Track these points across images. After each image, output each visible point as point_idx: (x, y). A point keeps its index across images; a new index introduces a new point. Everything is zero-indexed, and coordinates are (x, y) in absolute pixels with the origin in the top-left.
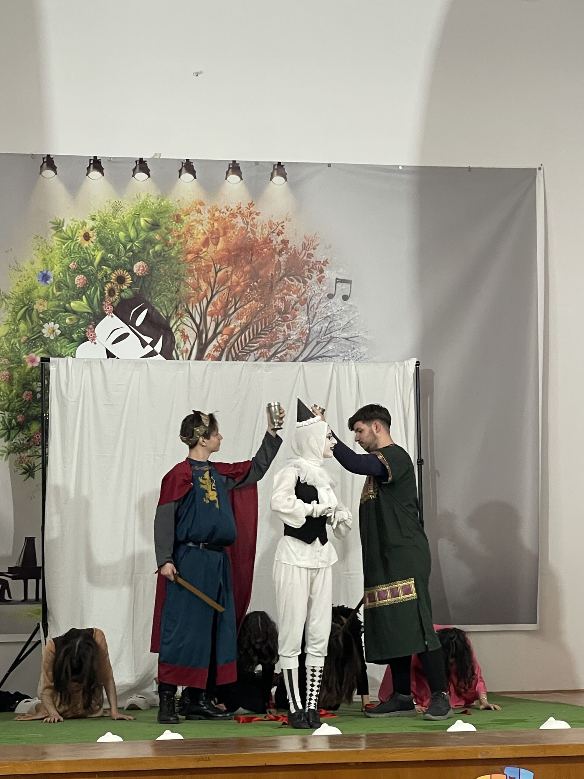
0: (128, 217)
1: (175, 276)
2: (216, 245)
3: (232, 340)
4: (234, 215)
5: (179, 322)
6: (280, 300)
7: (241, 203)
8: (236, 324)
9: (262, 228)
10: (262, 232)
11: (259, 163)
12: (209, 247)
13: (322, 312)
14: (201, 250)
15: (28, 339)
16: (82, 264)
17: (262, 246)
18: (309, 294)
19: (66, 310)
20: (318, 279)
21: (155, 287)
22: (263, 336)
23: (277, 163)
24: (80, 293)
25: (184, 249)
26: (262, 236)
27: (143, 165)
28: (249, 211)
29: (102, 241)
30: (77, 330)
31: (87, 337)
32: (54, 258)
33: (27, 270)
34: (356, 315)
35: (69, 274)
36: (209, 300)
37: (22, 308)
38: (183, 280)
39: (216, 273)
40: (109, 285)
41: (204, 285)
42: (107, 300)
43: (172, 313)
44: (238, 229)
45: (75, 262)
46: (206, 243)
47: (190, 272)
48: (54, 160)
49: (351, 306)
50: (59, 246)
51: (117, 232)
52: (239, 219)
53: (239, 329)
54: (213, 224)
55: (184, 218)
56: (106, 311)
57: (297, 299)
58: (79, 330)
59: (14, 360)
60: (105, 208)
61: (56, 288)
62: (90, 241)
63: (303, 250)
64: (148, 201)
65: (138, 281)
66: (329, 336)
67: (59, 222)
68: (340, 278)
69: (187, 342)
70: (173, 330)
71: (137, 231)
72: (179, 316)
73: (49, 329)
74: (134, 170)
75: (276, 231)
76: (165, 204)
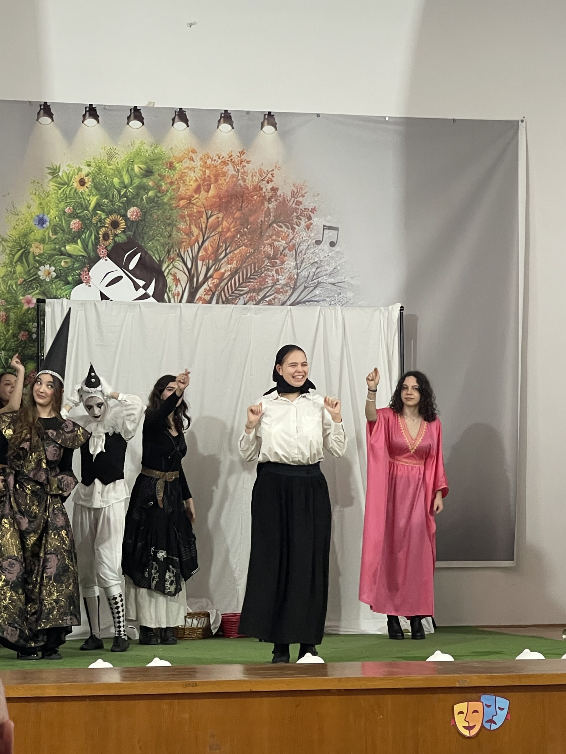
0: (122, 163)
1: (168, 221)
2: (208, 191)
3: (222, 284)
4: (225, 163)
5: (171, 266)
6: (269, 246)
7: (232, 151)
8: (226, 268)
9: (252, 176)
10: (252, 180)
11: (251, 113)
12: (201, 193)
13: (310, 258)
14: (193, 197)
15: (25, 280)
16: (78, 208)
17: (252, 194)
18: (298, 240)
19: (62, 254)
20: (306, 226)
21: (148, 232)
22: (252, 280)
23: (267, 113)
24: (75, 237)
25: (176, 195)
26: (252, 183)
27: (138, 114)
28: (240, 159)
29: (97, 187)
30: (72, 273)
31: (82, 280)
32: (50, 202)
33: (23, 214)
34: (343, 260)
35: (64, 218)
36: (200, 245)
37: (19, 250)
38: (175, 225)
39: (208, 219)
40: (103, 230)
41: (195, 231)
42: (101, 244)
43: (165, 257)
44: (229, 176)
45: (70, 207)
46: (198, 190)
47: (182, 218)
48: (51, 107)
49: (338, 252)
50: (55, 191)
51: (112, 178)
52: (230, 167)
53: (229, 273)
54: (205, 171)
55: (177, 165)
56: (101, 254)
57: (286, 245)
58: (74, 272)
59: (11, 301)
60: (100, 155)
61: (52, 232)
62: (85, 186)
63: (292, 197)
64: (142, 148)
65: (132, 225)
66: (316, 281)
67: (55, 167)
68: (328, 224)
69: (179, 285)
70: (166, 274)
71: (131, 177)
72: (172, 260)
73: (45, 271)
74: (129, 118)
75: (266, 179)
76: (158, 151)
